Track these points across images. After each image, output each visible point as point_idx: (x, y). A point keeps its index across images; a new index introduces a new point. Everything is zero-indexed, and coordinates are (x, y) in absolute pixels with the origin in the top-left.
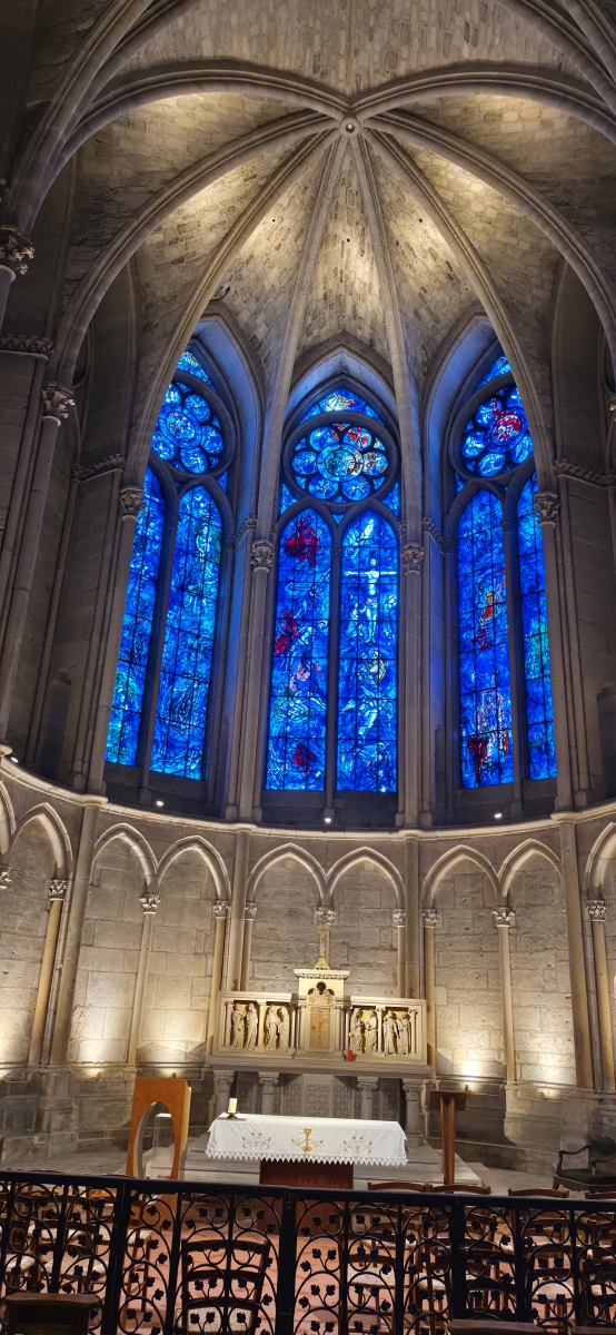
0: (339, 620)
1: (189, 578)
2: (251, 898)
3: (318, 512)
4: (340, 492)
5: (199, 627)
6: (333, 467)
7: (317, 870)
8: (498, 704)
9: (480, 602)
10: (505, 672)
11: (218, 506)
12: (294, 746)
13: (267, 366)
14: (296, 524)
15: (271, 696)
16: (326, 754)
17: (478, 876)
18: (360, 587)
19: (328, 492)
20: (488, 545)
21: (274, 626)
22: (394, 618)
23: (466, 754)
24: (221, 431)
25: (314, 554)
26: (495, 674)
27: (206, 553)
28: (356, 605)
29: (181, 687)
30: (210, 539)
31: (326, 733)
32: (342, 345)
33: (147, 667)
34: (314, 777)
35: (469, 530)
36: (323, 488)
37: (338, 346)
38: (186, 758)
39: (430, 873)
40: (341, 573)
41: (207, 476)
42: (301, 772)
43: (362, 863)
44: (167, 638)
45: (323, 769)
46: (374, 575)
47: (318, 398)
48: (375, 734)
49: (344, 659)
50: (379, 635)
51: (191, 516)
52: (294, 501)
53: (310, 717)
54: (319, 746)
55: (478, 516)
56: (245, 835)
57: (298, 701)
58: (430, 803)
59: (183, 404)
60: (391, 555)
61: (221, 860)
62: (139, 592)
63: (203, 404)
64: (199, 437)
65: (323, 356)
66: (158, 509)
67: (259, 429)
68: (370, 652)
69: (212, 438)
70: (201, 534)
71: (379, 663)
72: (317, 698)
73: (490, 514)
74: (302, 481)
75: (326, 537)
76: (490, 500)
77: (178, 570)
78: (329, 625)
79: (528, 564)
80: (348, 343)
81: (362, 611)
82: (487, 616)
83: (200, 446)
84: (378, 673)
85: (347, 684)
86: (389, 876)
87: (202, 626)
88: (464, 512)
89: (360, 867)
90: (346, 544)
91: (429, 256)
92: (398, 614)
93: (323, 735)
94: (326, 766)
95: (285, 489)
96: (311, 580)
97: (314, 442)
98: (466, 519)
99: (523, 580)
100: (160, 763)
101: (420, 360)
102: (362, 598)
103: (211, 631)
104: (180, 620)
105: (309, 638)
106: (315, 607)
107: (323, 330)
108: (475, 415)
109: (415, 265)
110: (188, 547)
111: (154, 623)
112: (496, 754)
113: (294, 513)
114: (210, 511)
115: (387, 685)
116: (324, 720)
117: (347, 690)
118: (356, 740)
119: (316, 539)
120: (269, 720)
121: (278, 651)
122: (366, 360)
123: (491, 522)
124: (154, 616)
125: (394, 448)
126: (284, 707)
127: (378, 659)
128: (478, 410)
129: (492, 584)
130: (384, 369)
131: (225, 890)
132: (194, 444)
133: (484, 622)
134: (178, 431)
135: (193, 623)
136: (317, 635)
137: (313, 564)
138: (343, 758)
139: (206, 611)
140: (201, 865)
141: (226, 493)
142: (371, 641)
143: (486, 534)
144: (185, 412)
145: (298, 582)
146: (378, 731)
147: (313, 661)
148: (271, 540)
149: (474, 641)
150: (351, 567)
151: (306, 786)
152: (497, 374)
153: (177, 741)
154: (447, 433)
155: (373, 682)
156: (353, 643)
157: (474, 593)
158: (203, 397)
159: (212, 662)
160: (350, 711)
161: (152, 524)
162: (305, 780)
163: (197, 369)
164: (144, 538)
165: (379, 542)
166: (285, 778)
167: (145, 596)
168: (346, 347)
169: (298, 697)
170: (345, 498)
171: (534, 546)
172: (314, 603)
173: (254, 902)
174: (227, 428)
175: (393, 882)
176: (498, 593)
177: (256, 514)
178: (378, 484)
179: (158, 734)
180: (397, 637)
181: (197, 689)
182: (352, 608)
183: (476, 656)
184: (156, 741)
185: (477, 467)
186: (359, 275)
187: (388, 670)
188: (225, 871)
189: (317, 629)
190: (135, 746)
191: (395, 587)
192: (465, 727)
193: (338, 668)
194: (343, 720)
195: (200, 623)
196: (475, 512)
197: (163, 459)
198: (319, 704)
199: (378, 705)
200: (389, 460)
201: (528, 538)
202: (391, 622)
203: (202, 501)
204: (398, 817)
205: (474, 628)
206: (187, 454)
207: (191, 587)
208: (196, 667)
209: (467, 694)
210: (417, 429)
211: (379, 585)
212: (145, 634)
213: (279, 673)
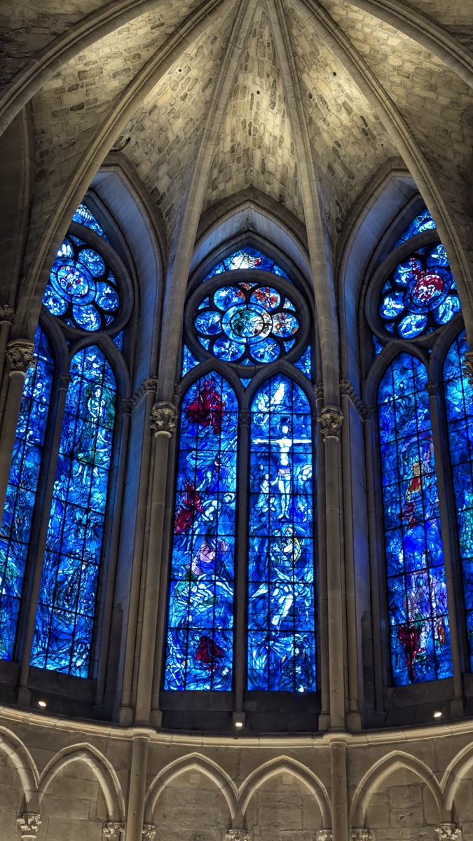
0: (248, 493)
1: (80, 444)
2: (149, 820)
3: (223, 376)
4: (247, 354)
5: (89, 500)
6: (239, 328)
7: (227, 785)
8: (430, 587)
9: (405, 473)
10: (437, 551)
11: (113, 366)
12: (198, 638)
13: (169, 221)
14: (199, 387)
15: (172, 580)
16: (234, 648)
17: (416, 787)
18: (271, 457)
19: (234, 355)
20: (412, 412)
21: (175, 499)
22: (309, 491)
23: (396, 645)
24: (117, 288)
25: (219, 420)
26: (426, 553)
27: (98, 417)
28: (267, 477)
29: (67, 568)
30: (103, 403)
31: (235, 623)
32: (250, 201)
33: (29, 545)
34: (220, 676)
35: (390, 395)
36: (230, 349)
37: (245, 202)
38: (71, 652)
39: (360, 785)
40: (250, 441)
41: (101, 334)
42: (205, 669)
43: (280, 776)
44: (52, 511)
45: (231, 665)
46: (285, 444)
47: (222, 255)
48: (291, 624)
49: (253, 537)
50: (293, 510)
51: (83, 377)
52: (197, 363)
53: (215, 604)
54: (226, 639)
55: (400, 381)
56: (142, 743)
57: (202, 586)
58: (358, 702)
59: (75, 258)
60: (304, 422)
61: (114, 773)
62: (23, 459)
63: (97, 258)
64: (92, 293)
65: (228, 211)
66: (45, 368)
67: (160, 284)
68: (284, 530)
69: (108, 294)
70: (94, 397)
71: (293, 542)
72: (223, 582)
73: (413, 378)
74: (205, 342)
75: (233, 401)
76: (413, 363)
77: (67, 436)
78: (237, 498)
79: (458, 431)
80: (256, 198)
81: (273, 483)
82: (414, 489)
83: (93, 303)
84: (293, 553)
85: (258, 566)
86: (312, 791)
87: (92, 499)
88: (384, 377)
89: (276, 781)
90: (254, 409)
91: (343, 110)
92: (314, 486)
93: (231, 626)
94: (234, 663)
95: (186, 350)
96: (216, 448)
97: (218, 301)
98: (386, 384)
99: (452, 448)
100: (40, 659)
101: (334, 216)
102: (273, 468)
103: (103, 504)
104: (68, 492)
105: (214, 513)
106: (220, 478)
107: (230, 184)
108: (393, 274)
109: (328, 119)
110: (78, 410)
111: (37, 494)
112: (431, 645)
113: (196, 377)
114: (103, 372)
115: (304, 567)
116: (232, 608)
117: (258, 571)
118: (269, 631)
119: (221, 404)
120: (168, 608)
121: (178, 528)
122: (275, 216)
123: (415, 387)
124: (38, 487)
125: (306, 308)
126: (185, 593)
127: (293, 537)
128: (396, 270)
129: (419, 454)
130: (297, 227)
131: (117, 810)
132: (87, 300)
133: (410, 495)
134: (70, 285)
135: (82, 496)
136: (224, 509)
137: (218, 431)
138: (255, 653)
139: (98, 482)
140: (90, 779)
141: (122, 353)
142: (284, 517)
143: (410, 400)
144: (78, 266)
145: (202, 450)
146: (294, 621)
147: (219, 539)
148: (173, 402)
149: (401, 516)
150: (261, 434)
151: (212, 686)
152: (415, 232)
153: (61, 632)
154: (363, 293)
155: (287, 564)
156: (264, 519)
157: (399, 463)
158: (97, 251)
159: (103, 540)
160: (262, 597)
161: (39, 385)
162: (210, 679)
163: (92, 222)
164: (30, 398)
165: (291, 408)
166: (186, 677)
167: (29, 464)
168: (254, 203)
169: (201, 581)
170: (252, 360)
171: (464, 411)
172: (220, 474)
173: (152, 824)
174: (123, 285)
175: (317, 798)
176: (425, 463)
177: (157, 374)
178: (288, 346)
179: (40, 623)
180: (314, 513)
181: (85, 571)
182: (263, 479)
183: (403, 533)
184: (37, 632)
185: (397, 329)
186: (269, 128)
187: (304, 550)
188: (118, 786)
189: (223, 503)
190: (13, 637)
191: (310, 457)
192: (394, 614)
193: (248, 547)
194: (254, 607)
195: (90, 495)
196: (396, 377)
197: (53, 315)
198: (226, 590)
199: (294, 591)
200: (299, 322)
201: (456, 403)
202: (306, 495)
203: (96, 361)
204: (322, 719)
205: (400, 501)
206: (79, 310)
207: (81, 455)
208: (84, 547)
209: (395, 576)
210: (332, 287)
211: (292, 454)
212: (27, 507)
213: (180, 553)
